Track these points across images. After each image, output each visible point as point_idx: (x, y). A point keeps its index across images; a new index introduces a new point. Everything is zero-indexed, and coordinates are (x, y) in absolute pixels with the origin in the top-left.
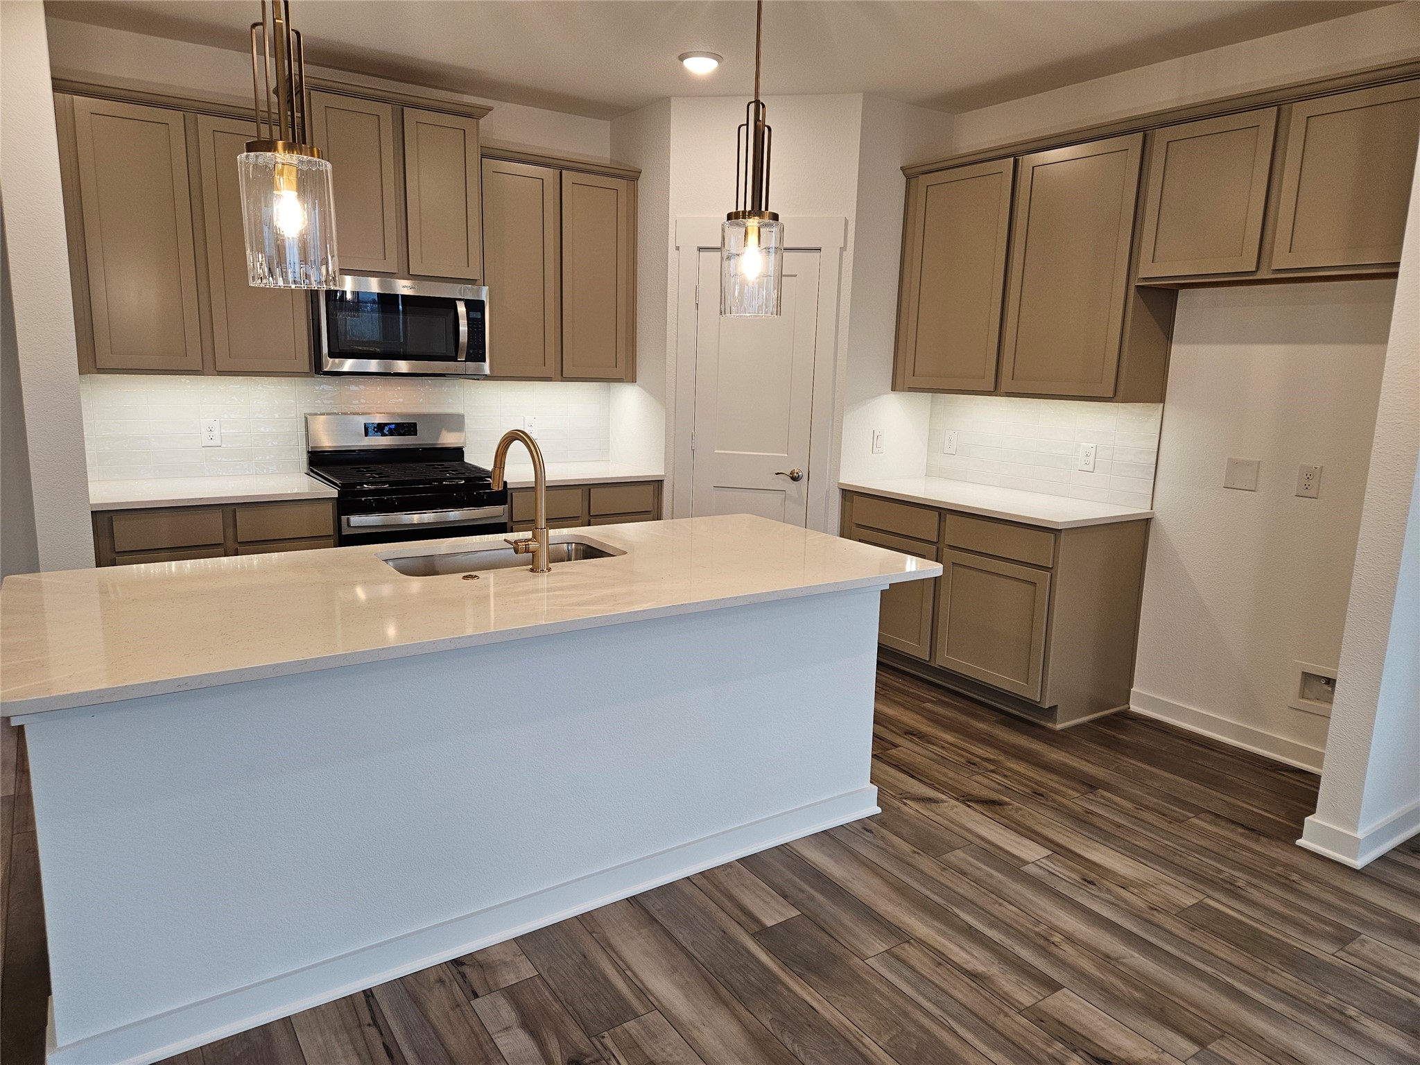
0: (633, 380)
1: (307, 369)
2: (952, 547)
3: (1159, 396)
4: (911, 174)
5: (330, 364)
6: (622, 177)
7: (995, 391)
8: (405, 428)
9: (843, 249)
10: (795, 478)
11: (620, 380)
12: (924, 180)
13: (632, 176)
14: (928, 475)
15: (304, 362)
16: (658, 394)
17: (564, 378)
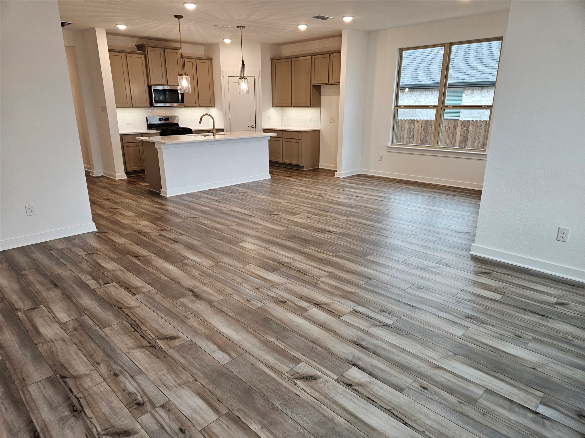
0: (215, 107)
1: (149, 106)
2: (284, 138)
3: (319, 106)
4: (272, 60)
5: (155, 105)
6: (209, 60)
7: (291, 107)
8: (167, 119)
9: (259, 77)
10: (252, 127)
11: (212, 107)
12: (275, 61)
13: (211, 60)
14: (281, 126)
15: (149, 105)
16: (221, 110)
17: (200, 106)
